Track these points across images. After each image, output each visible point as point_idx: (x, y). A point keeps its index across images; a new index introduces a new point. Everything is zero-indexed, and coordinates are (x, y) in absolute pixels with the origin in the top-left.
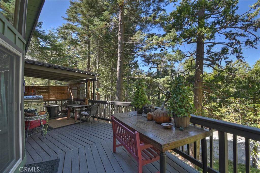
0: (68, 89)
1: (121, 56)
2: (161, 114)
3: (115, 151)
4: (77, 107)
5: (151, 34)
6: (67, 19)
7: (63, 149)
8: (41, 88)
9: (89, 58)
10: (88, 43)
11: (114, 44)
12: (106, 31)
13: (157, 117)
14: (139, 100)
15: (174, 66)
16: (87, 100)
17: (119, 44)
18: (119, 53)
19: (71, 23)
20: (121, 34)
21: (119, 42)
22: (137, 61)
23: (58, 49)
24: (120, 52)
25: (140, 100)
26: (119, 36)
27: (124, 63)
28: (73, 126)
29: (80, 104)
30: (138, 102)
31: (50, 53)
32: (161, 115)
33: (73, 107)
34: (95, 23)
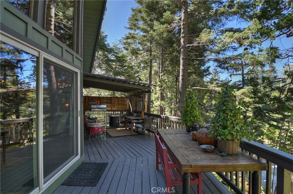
0: (127, 101)
1: (184, 63)
2: (203, 133)
3: (158, 167)
4: (133, 118)
5: (224, 30)
6: (129, 28)
7: (114, 156)
8: (105, 99)
9: (151, 67)
10: (150, 50)
11: (177, 48)
12: (168, 35)
13: (199, 137)
14: (188, 115)
15: (275, 70)
16: (143, 113)
17: (182, 48)
18: (182, 59)
19: (132, 32)
20: (184, 36)
21: (182, 46)
22: (209, 67)
23: (121, 60)
24: (183, 57)
25: (189, 117)
26: (182, 39)
27: (189, 71)
28: (128, 137)
29: (137, 117)
30: (186, 118)
31: (114, 65)
32: (204, 136)
33: (130, 119)
34: (155, 28)
